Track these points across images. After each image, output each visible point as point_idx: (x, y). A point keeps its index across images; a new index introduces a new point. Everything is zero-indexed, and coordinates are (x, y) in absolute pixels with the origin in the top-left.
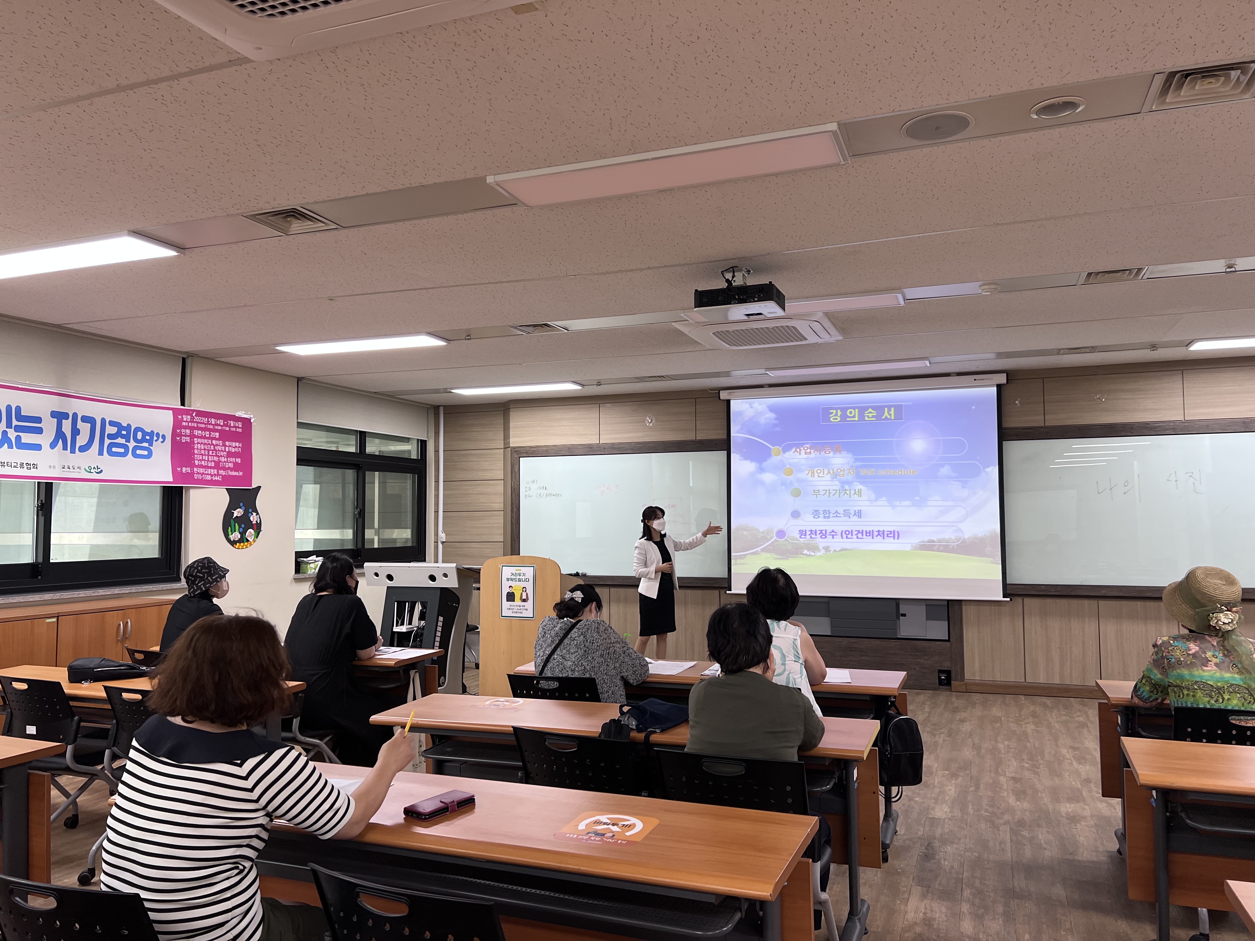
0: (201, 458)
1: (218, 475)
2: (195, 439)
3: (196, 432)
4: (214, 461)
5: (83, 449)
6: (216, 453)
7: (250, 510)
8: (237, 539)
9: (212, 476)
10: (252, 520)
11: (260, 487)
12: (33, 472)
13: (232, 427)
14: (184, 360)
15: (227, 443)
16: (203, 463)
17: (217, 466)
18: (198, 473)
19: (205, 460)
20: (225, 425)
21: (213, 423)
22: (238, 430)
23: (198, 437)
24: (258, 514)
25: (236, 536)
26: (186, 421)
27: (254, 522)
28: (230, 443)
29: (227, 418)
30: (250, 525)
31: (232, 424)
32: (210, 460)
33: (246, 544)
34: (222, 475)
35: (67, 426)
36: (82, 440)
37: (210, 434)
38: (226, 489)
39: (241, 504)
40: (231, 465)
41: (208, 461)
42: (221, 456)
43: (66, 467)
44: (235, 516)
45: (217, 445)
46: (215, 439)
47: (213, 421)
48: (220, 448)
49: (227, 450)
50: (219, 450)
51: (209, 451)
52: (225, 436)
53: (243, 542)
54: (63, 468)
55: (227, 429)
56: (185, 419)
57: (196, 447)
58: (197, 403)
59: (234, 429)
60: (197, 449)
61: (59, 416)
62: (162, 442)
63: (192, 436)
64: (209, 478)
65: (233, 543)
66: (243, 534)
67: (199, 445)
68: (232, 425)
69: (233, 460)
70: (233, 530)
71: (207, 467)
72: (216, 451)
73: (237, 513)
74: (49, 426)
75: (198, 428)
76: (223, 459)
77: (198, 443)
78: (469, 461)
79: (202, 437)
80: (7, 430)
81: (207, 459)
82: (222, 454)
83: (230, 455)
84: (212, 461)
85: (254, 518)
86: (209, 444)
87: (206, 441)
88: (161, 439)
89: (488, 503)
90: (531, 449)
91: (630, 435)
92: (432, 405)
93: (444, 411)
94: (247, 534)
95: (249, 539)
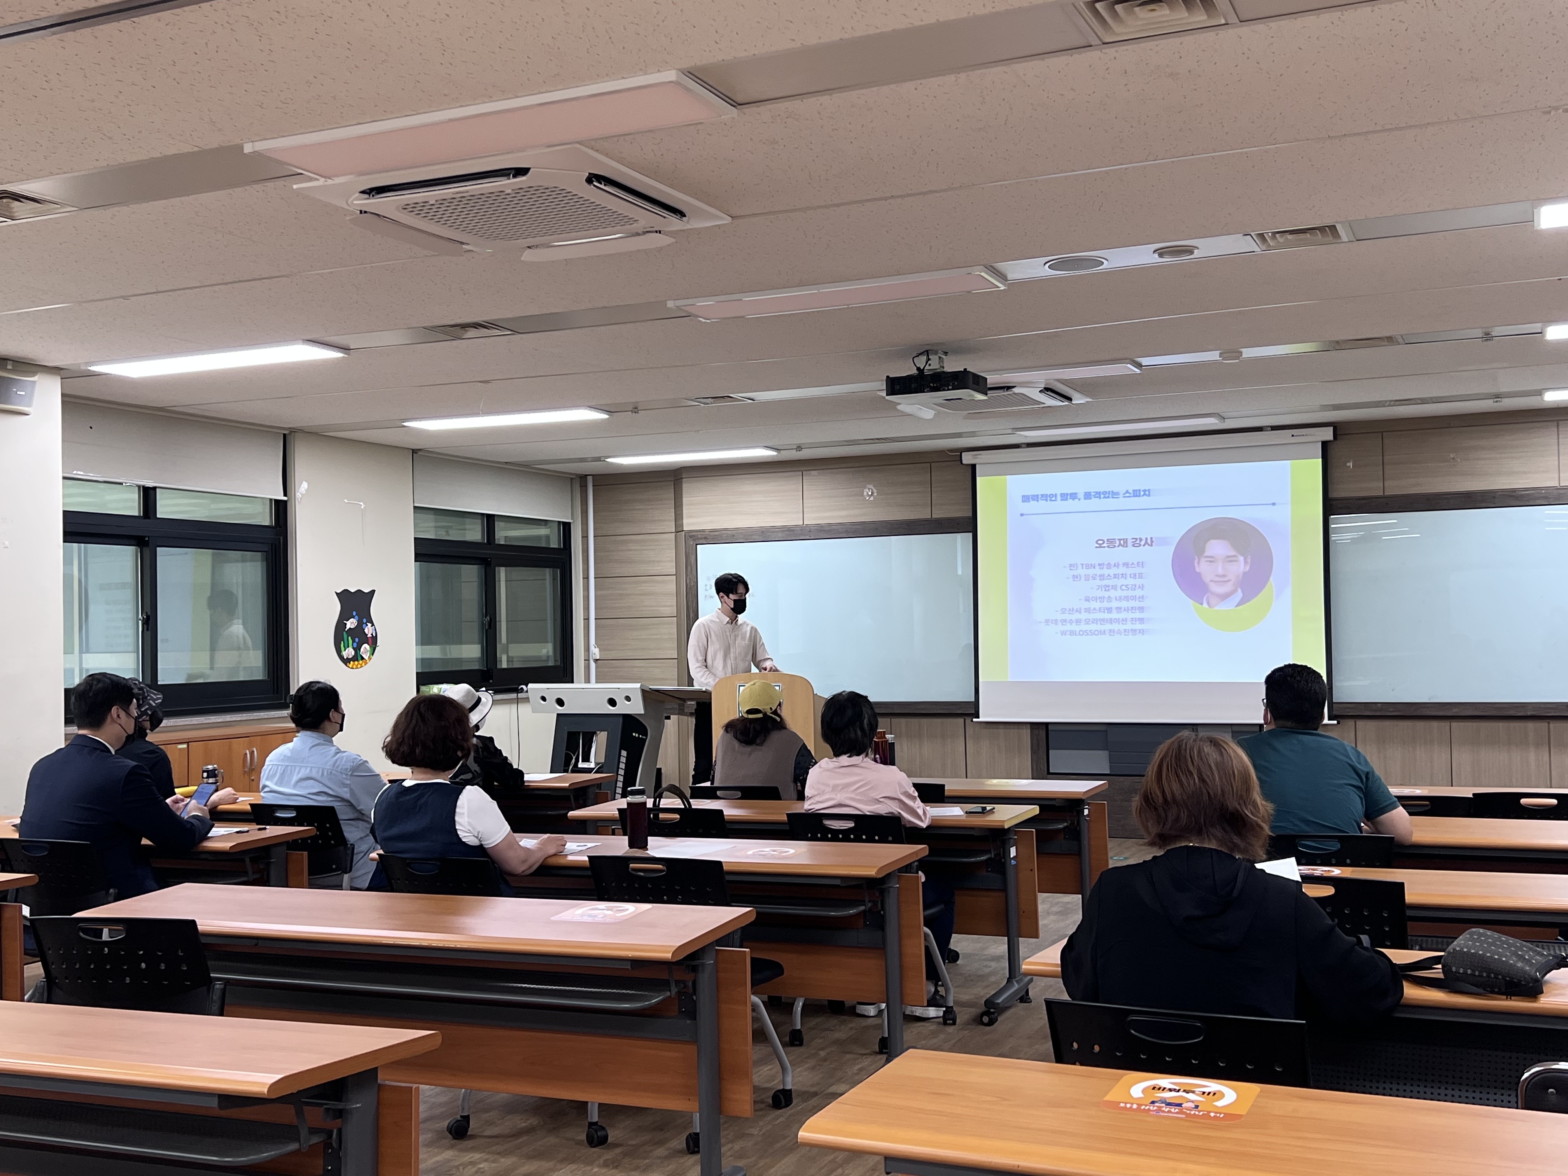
7: (365, 621)
8: (350, 657)
10: (367, 633)
11: (373, 592)
14: (285, 438)
24: (373, 625)
25: (349, 652)
27: (369, 635)
30: (364, 639)
33: (361, 662)
39: (354, 613)
53: (357, 660)
65: (346, 661)
66: (357, 649)
70: (346, 646)
73: (351, 624)
78: (628, 550)
85: (368, 630)
89: (654, 606)
90: (712, 534)
91: (844, 513)
92: (577, 475)
93: (593, 483)
94: (362, 650)
95: (364, 656)
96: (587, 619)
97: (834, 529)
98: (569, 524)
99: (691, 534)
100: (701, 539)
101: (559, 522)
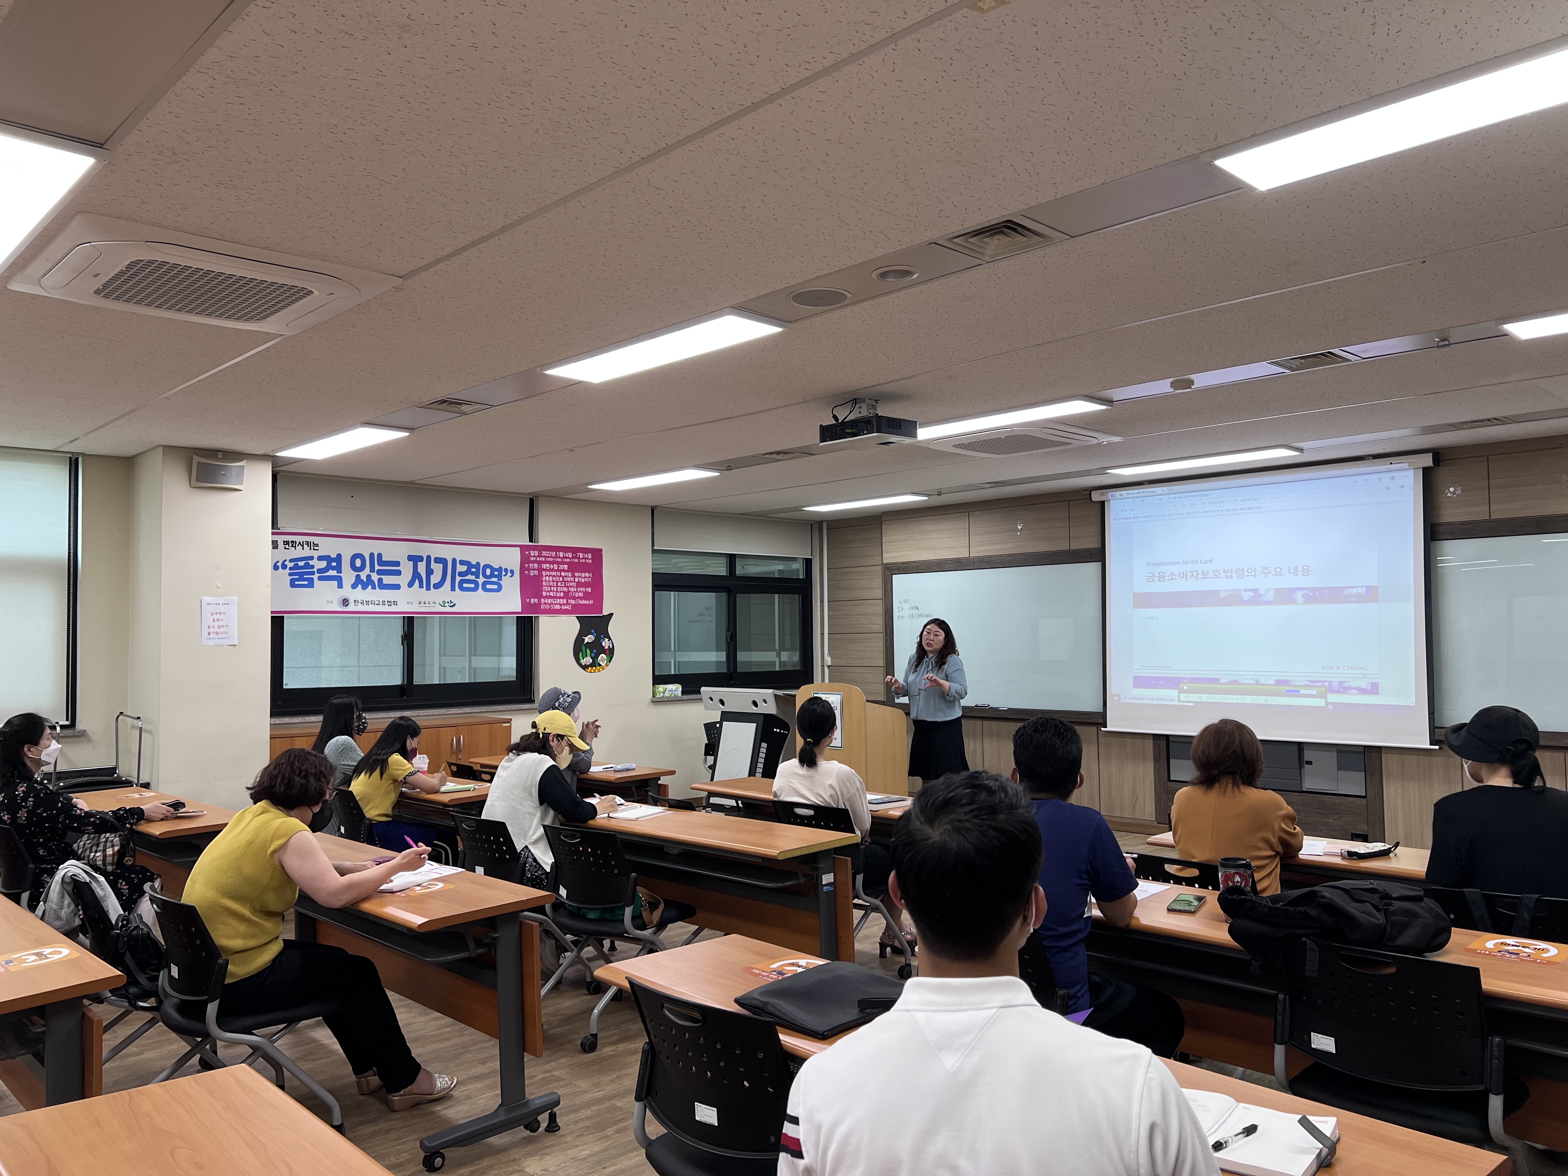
0: (549, 589)
1: (567, 604)
2: (543, 572)
3: (544, 566)
4: (563, 592)
5: (438, 586)
6: (565, 584)
7: (602, 636)
8: (588, 664)
9: (561, 605)
10: (604, 645)
11: (612, 614)
12: (393, 609)
13: (581, 559)
14: (532, 501)
15: (577, 574)
16: (552, 594)
17: (567, 595)
18: (545, 604)
19: (554, 591)
20: (573, 557)
21: (562, 556)
22: (587, 561)
23: (546, 570)
24: (610, 639)
25: (588, 660)
26: (534, 556)
27: (606, 647)
28: (580, 574)
29: (574, 550)
30: (602, 650)
31: (581, 555)
32: (559, 590)
33: (598, 668)
34: (572, 604)
35: (422, 568)
36: (435, 579)
37: (558, 567)
38: (577, 617)
39: (593, 631)
40: (581, 595)
41: (557, 591)
42: (570, 586)
43: (422, 602)
44: (586, 642)
45: (566, 576)
46: (564, 571)
47: (561, 554)
48: (569, 579)
49: (577, 580)
50: (568, 581)
51: (557, 582)
52: (574, 568)
53: (595, 666)
54: (420, 603)
55: (576, 561)
56: (532, 555)
57: (544, 579)
58: (544, 539)
59: (584, 561)
60: (546, 581)
61: (415, 559)
62: (510, 577)
63: (540, 570)
64: (558, 607)
65: (585, 667)
66: (595, 658)
67: (547, 577)
68: (581, 557)
69: (583, 589)
70: (584, 655)
71: (557, 597)
72: (565, 582)
73: (588, 639)
74: (407, 569)
75: (546, 562)
76: (572, 589)
77: (547, 576)
78: (850, 579)
79: (550, 570)
80: (371, 574)
81: (555, 590)
82: (571, 584)
83: (579, 584)
84: (561, 592)
85: (606, 644)
86: (558, 576)
87: (554, 573)
88: (509, 574)
89: (868, 624)
90: (902, 565)
91: (1000, 546)
92: (815, 521)
93: (827, 527)
94: (599, 659)
95: (601, 663)
96: (822, 634)
97: (992, 561)
98: (811, 559)
99: (888, 566)
100: (895, 570)
101: (803, 558)
